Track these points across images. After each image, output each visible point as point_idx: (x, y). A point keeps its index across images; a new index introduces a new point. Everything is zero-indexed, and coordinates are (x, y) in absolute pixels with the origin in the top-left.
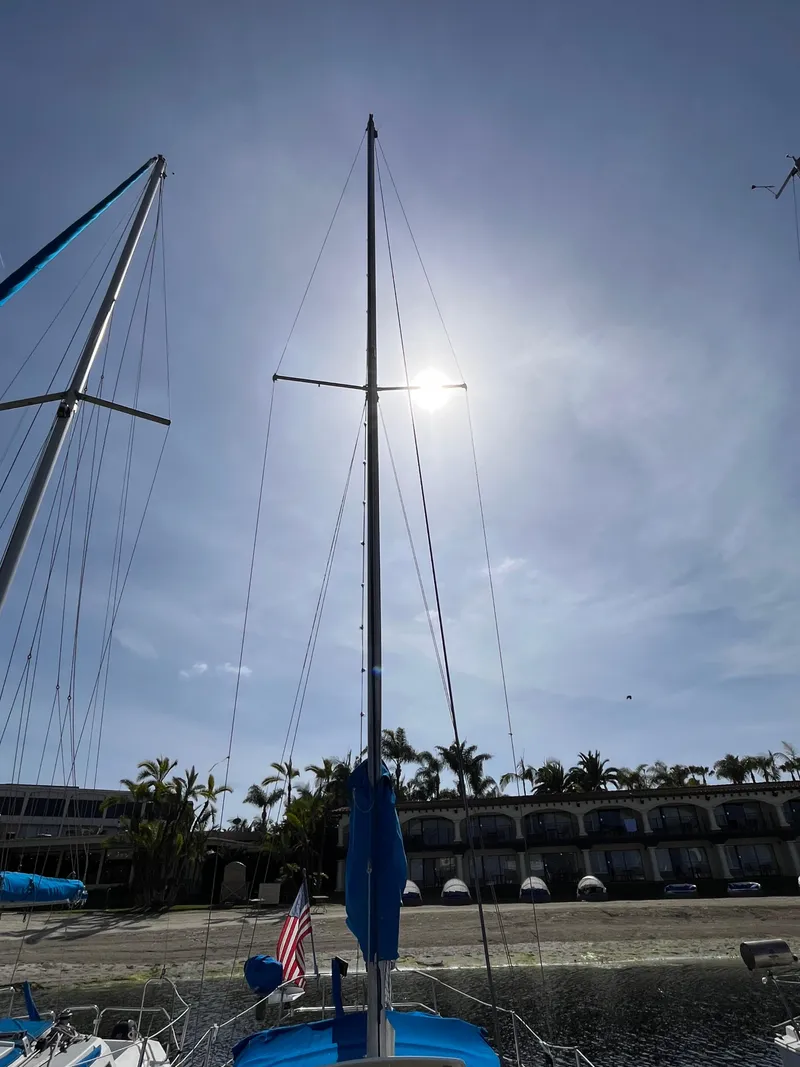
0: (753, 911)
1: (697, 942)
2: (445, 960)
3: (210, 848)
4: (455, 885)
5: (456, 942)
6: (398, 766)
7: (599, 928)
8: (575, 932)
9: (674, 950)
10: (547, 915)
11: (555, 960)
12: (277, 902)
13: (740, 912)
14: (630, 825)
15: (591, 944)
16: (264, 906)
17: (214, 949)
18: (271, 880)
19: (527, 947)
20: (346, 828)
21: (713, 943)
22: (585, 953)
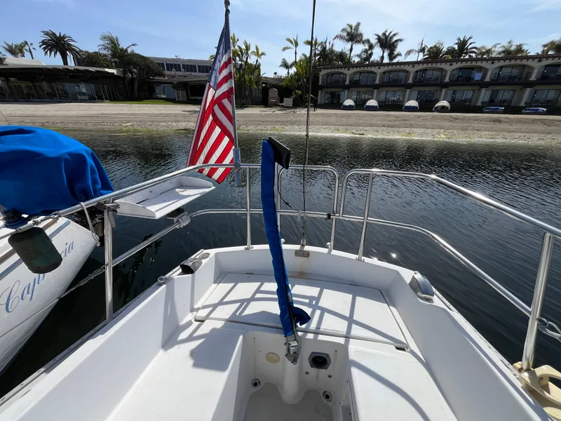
0: (542, 121)
1: (506, 134)
2: (365, 132)
3: (263, 83)
4: (372, 103)
5: (371, 125)
6: (352, 46)
7: (447, 124)
8: (434, 125)
9: (491, 136)
10: (419, 117)
11: (423, 137)
12: (291, 106)
13: (534, 121)
14: (477, 76)
15: (442, 131)
16: (285, 107)
17: (264, 122)
18: (288, 97)
19: (407, 130)
20: (323, 76)
21: (516, 135)
22: (439, 135)
